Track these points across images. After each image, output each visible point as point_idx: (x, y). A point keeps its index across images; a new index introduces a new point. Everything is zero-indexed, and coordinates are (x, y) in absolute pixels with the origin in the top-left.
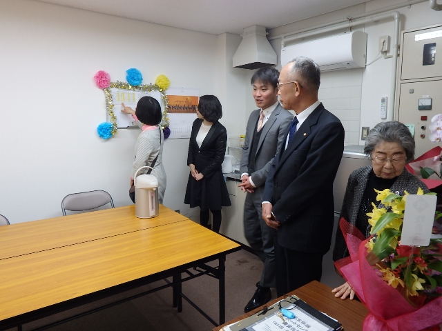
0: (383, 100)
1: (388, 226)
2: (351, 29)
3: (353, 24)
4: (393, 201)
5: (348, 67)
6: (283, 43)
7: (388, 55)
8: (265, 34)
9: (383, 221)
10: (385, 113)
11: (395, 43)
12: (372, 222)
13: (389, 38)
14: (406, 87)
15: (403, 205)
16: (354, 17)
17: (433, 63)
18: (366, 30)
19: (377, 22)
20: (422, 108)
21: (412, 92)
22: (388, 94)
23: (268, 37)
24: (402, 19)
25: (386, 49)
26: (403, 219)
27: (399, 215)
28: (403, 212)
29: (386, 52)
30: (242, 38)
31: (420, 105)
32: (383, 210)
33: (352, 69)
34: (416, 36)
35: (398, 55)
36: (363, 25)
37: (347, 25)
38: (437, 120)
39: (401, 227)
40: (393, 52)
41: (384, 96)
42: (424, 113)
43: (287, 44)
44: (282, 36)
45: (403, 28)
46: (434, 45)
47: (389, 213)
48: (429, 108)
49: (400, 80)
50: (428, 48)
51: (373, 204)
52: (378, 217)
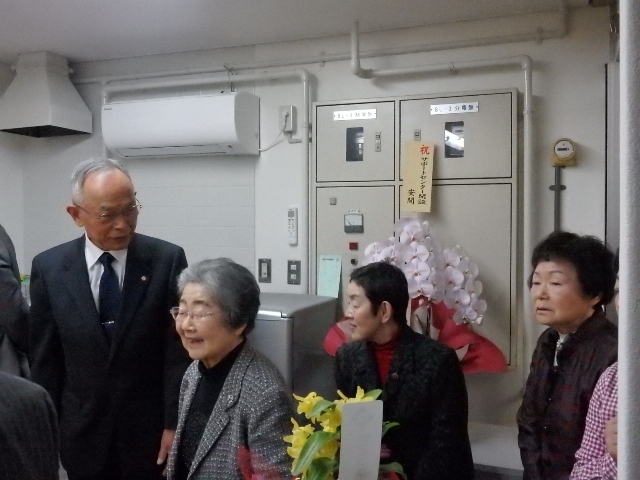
0: (291, 214)
1: (318, 455)
2: (232, 86)
3: (235, 78)
4: (323, 413)
5: (229, 151)
6: (104, 94)
7: (294, 137)
8: (67, 71)
9: (310, 449)
10: (294, 234)
11: (305, 120)
12: (294, 451)
13: (294, 109)
14: (325, 195)
15: (337, 418)
16: (235, 67)
17: (360, 159)
18: (257, 91)
19: (274, 81)
20: (350, 230)
21: (334, 202)
22: (298, 204)
23: (72, 77)
24: (313, 81)
25: (290, 127)
26: (339, 441)
27: (334, 435)
28: (339, 428)
29: (290, 133)
30: (14, 73)
31: (348, 224)
32: (308, 428)
33: (236, 155)
34: (336, 113)
35: (310, 140)
36: (251, 83)
37: (225, 78)
38: (372, 253)
39: (338, 454)
40: (301, 133)
41: (293, 206)
42: (354, 238)
43: (113, 96)
44: (104, 80)
45: (315, 99)
46: (361, 130)
47: (318, 433)
48: (360, 230)
49: (315, 183)
50: (353, 133)
51: (293, 420)
52: (303, 441)
